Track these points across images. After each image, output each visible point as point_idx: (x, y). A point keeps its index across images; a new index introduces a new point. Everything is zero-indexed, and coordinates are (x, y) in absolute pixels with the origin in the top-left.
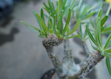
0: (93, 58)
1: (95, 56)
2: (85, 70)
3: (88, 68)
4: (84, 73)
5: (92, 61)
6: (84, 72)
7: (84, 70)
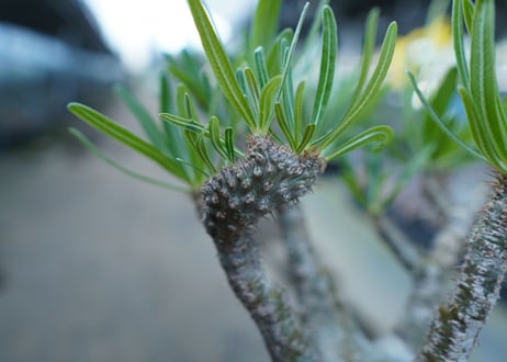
0: (487, 223)
1: (491, 210)
2: (464, 312)
3: (478, 290)
4: (460, 334)
5: (487, 243)
6: (462, 322)
7: (460, 315)
